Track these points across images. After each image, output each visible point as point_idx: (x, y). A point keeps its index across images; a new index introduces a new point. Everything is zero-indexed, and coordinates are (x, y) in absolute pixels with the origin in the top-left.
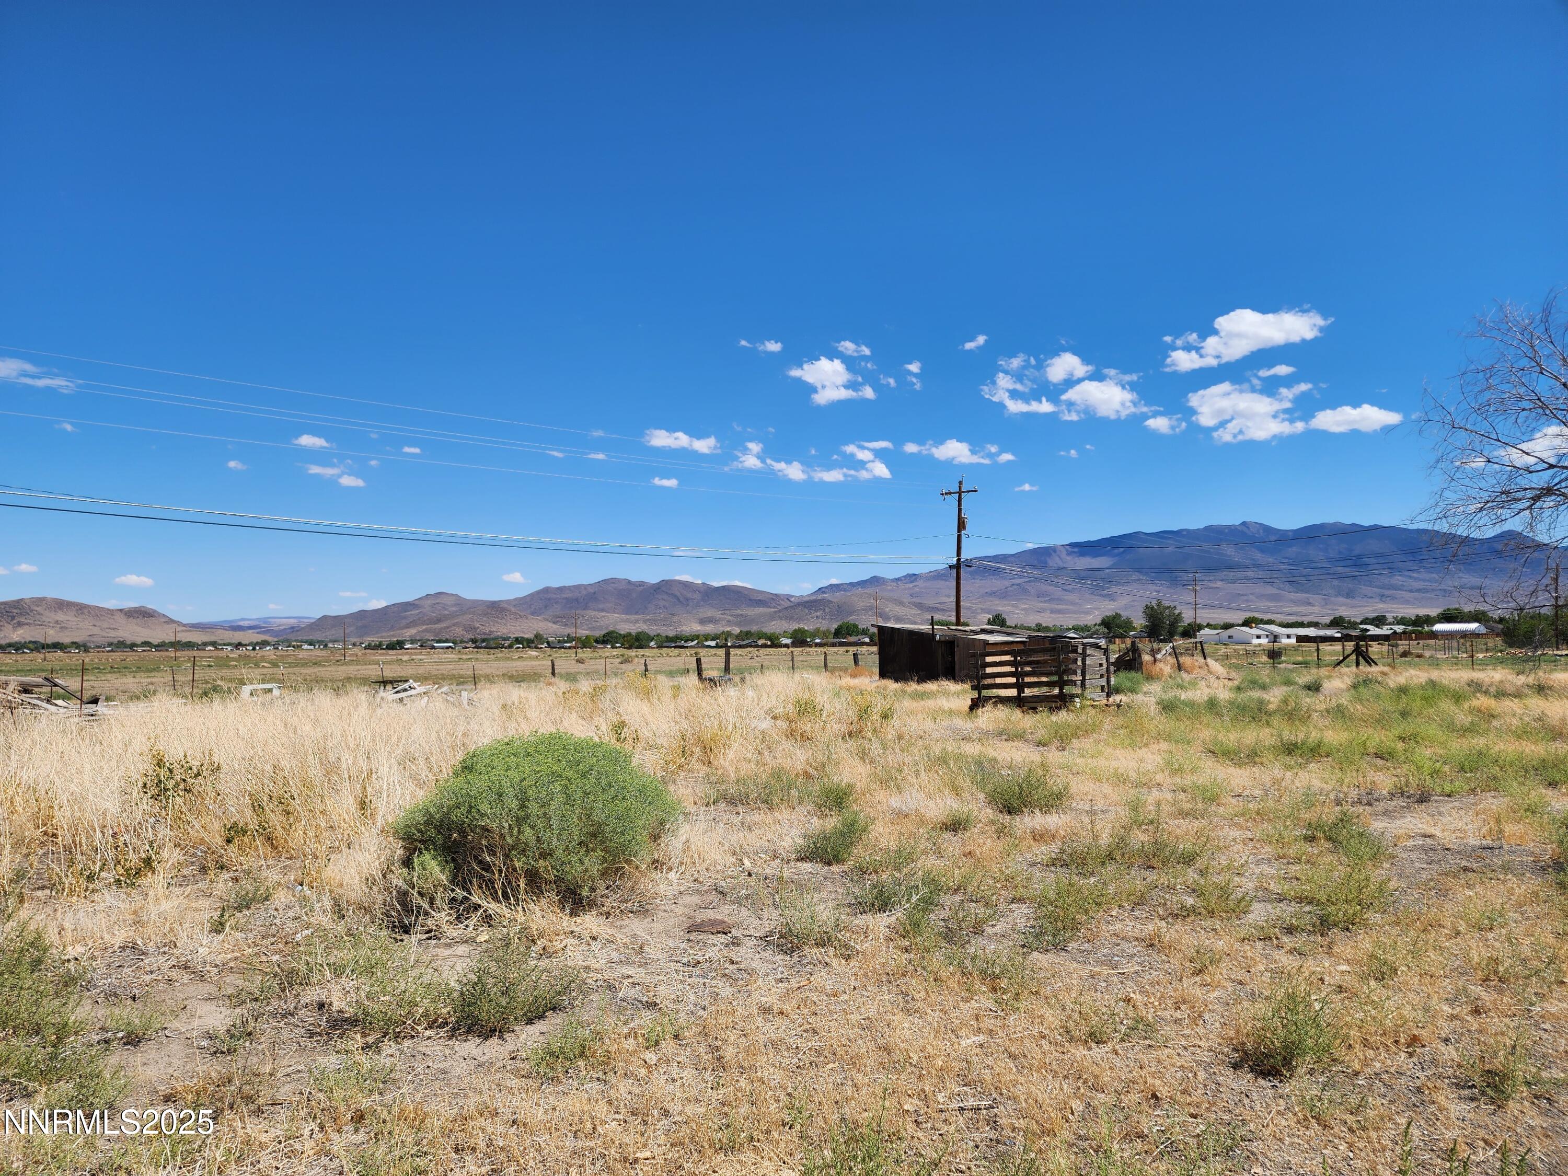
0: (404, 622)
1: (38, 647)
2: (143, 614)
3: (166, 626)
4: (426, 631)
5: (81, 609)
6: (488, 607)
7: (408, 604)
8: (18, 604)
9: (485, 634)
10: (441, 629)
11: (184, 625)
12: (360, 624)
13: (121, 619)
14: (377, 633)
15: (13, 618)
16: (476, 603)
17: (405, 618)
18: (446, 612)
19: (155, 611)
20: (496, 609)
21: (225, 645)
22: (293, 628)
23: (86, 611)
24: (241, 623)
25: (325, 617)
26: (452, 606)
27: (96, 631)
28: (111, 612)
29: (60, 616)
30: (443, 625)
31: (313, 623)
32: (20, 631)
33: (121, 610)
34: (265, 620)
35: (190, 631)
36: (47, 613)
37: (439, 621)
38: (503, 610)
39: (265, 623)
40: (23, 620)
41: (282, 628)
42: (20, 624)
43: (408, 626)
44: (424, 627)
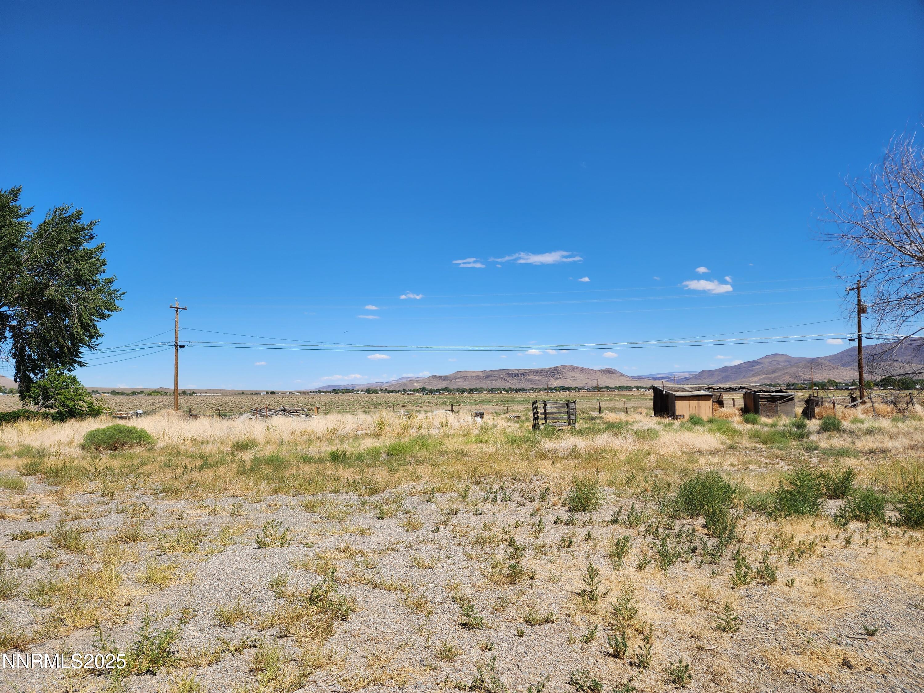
0: (752, 373)
1: (564, 389)
2: (609, 372)
3: (620, 378)
4: (765, 378)
5: (582, 370)
6: (808, 362)
7: (753, 362)
8: (556, 369)
9: (806, 380)
10: (775, 377)
11: (629, 377)
12: (724, 375)
13: (599, 375)
14: (735, 380)
15: (554, 375)
16: (800, 360)
17: (752, 371)
18: (779, 366)
19: (615, 370)
20: (814, 363)
21: (644, 388)
22: (686, 378)
23: (584, 371)
24: (659, 376)
25: (703, 371)
26: (784, 362)
27: (588, 381)
28: (595, 371)
29: (573, 374)
30: (776, 374)
31: (696, 375)
32: (557, 382)
33: (599, 370)
34: (671, 374)
35: (632, 380)
36: (568, 372)
37: (774, 372)
38: (820, 364)
39: (671, 375)
40: (558, 376)
41: (680, 378)
42: (557, 378)
43: (754, 376)
44: (764, 376)
